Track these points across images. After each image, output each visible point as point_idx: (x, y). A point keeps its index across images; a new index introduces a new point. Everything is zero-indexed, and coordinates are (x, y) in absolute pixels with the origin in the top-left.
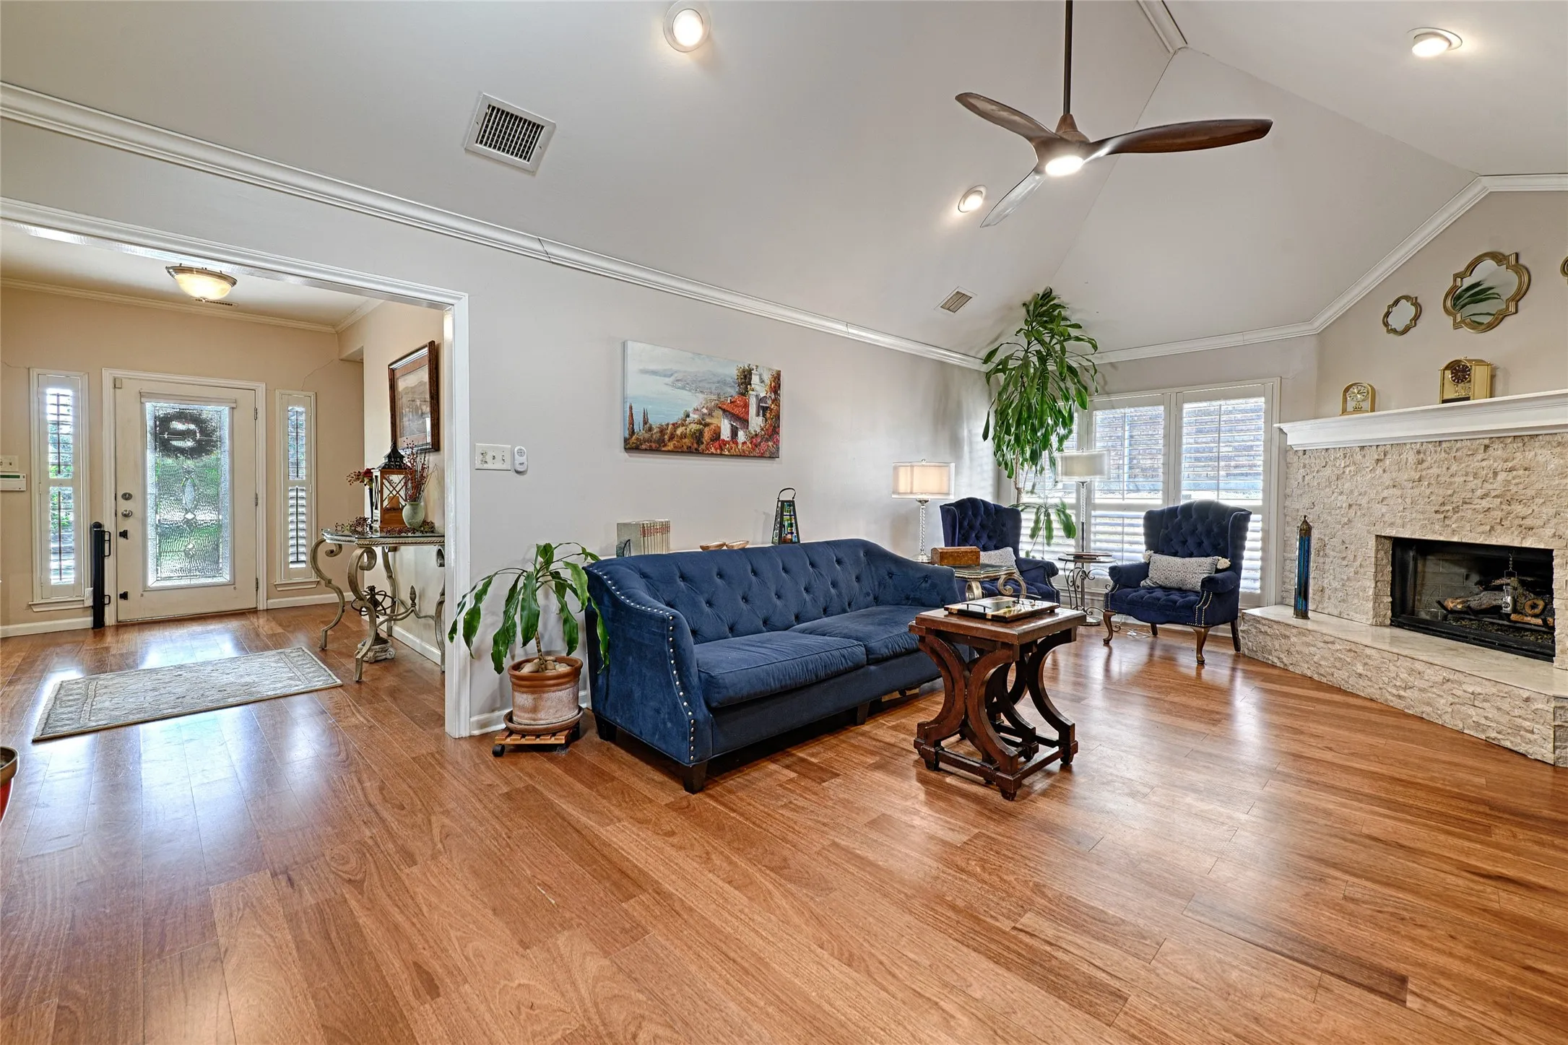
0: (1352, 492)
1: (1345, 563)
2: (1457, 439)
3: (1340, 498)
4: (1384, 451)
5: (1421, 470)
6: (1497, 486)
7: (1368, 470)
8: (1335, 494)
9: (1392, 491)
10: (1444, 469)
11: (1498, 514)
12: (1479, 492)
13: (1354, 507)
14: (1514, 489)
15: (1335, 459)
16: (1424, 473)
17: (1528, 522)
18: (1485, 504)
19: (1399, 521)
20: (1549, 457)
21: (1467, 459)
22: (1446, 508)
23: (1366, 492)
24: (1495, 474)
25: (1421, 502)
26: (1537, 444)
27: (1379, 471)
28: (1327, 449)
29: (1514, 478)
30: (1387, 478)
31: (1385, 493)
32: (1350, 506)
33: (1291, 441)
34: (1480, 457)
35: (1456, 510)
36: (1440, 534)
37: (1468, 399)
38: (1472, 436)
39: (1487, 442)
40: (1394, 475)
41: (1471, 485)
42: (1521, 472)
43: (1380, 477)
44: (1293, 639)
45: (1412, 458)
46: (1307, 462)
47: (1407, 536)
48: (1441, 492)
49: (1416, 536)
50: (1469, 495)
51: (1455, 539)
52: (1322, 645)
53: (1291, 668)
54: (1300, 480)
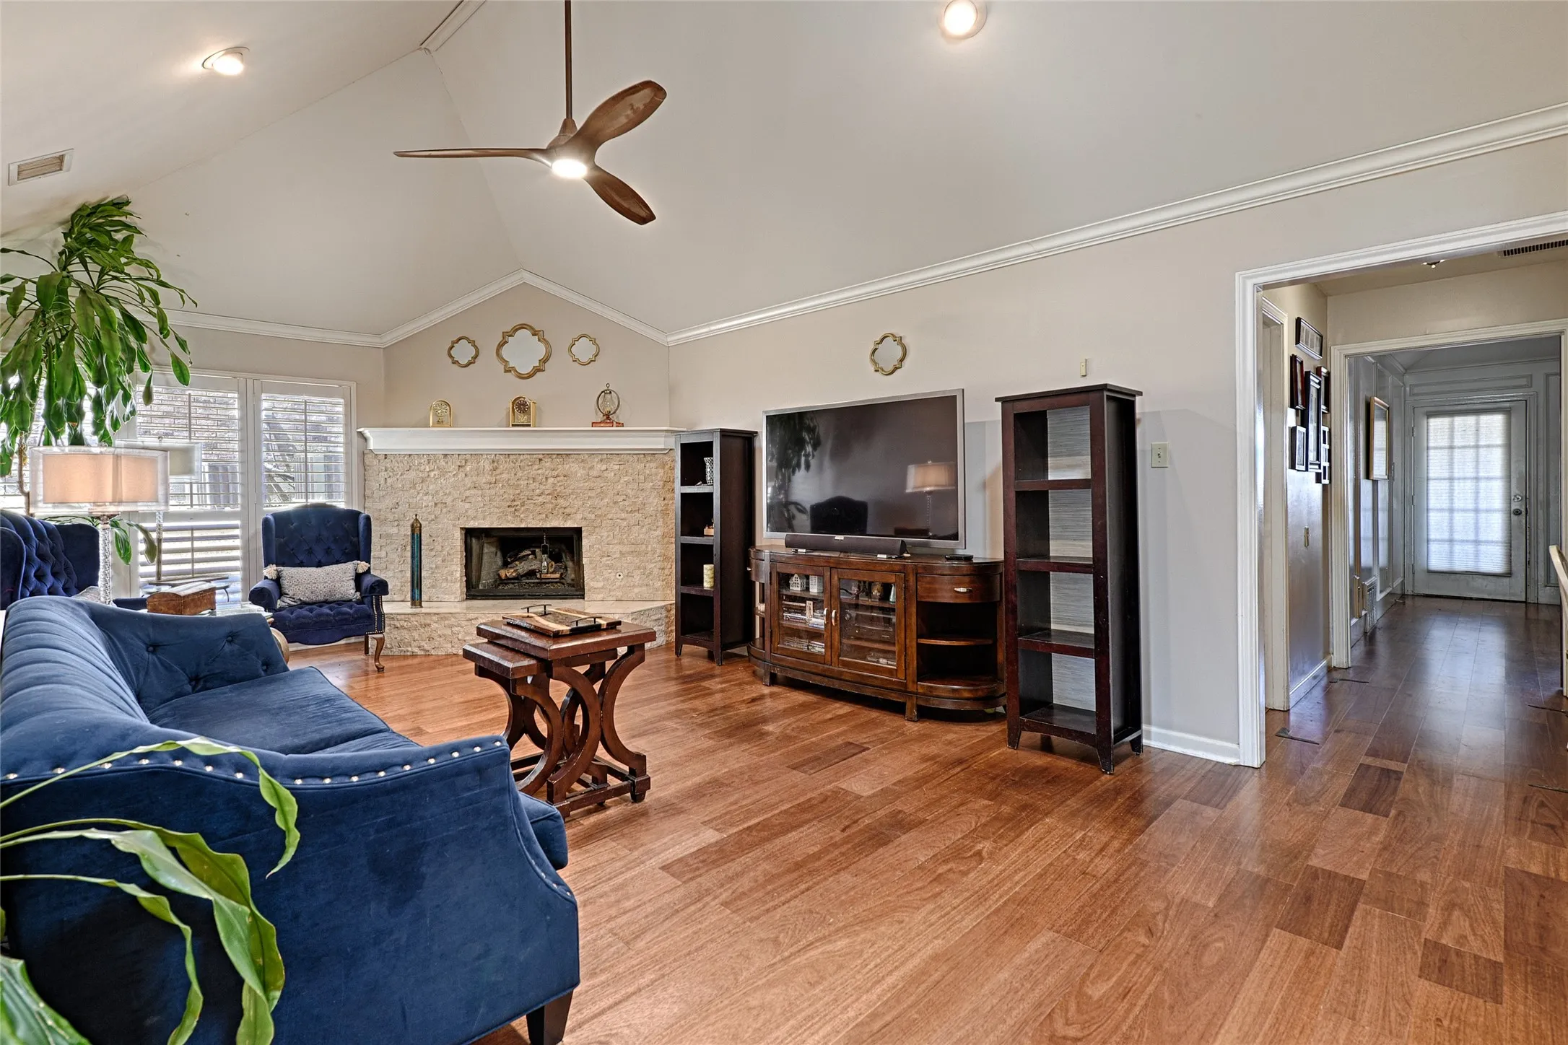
0: (437, 492)
1: (433, 553)
2: (520, 453)
3: (425, 498)
4: (465, 459)
5: (496, 476)
6: (548, 487)
7: (451, 474)
8: (421, 495)
9: (472, 492)
10: (513, 475)
11: (549, 506)
12: (538, 492)
13: (439, 505)
14: (559, 489)
15: (420, 464)
16: (498, 477)
17: (568, 511)
18: (541, 499)
19: (480, 515)
20: (578, 468)
21: (527, 468)
22: (515, 503)
23: (450, 493)
24: (547, 478)
25: (498, 499)
26: (571, 460)
27: (461, 475)
28: (410, 455)
29: (558, 482)
30: (468, 482)
31: (468, 493)
32: (436, 504)
33: (372, 445)
34: (536, 467)
35: (523, 504)
36: (513, 523)
37: (529, 425)
38: (531, 452)
39: (541, 457)
40: (474, 479)
41: (532, 486)
42: (562, 478)
43: (463, 480)
44: (434, 626)
45: (488, 467)
46: (388, 465)
47: (487, 526)
48: (511, 491)
49: (495, 526)
50: (531, 493)
51: (523, 526)
52: (465, 623)
53: (433, 652)
54: (382, 481)
